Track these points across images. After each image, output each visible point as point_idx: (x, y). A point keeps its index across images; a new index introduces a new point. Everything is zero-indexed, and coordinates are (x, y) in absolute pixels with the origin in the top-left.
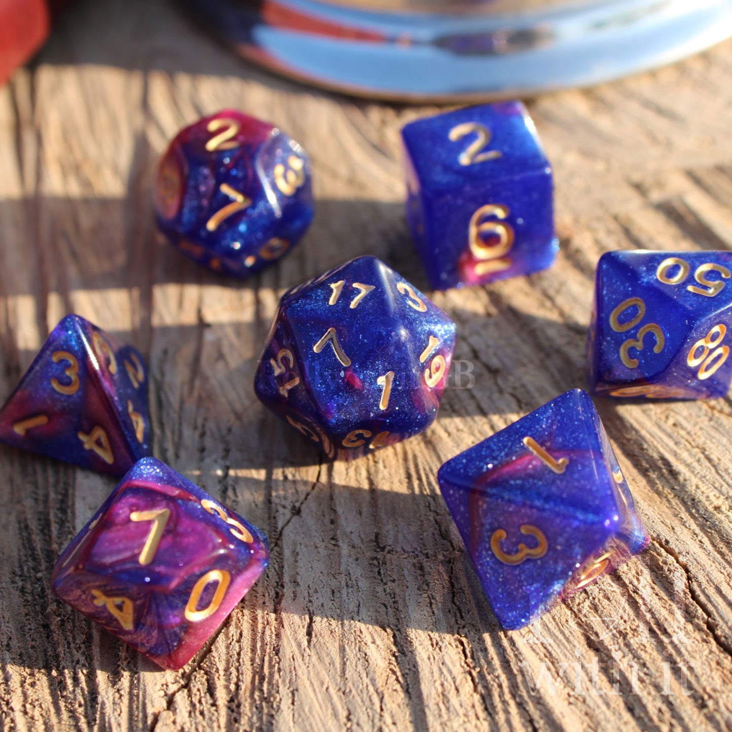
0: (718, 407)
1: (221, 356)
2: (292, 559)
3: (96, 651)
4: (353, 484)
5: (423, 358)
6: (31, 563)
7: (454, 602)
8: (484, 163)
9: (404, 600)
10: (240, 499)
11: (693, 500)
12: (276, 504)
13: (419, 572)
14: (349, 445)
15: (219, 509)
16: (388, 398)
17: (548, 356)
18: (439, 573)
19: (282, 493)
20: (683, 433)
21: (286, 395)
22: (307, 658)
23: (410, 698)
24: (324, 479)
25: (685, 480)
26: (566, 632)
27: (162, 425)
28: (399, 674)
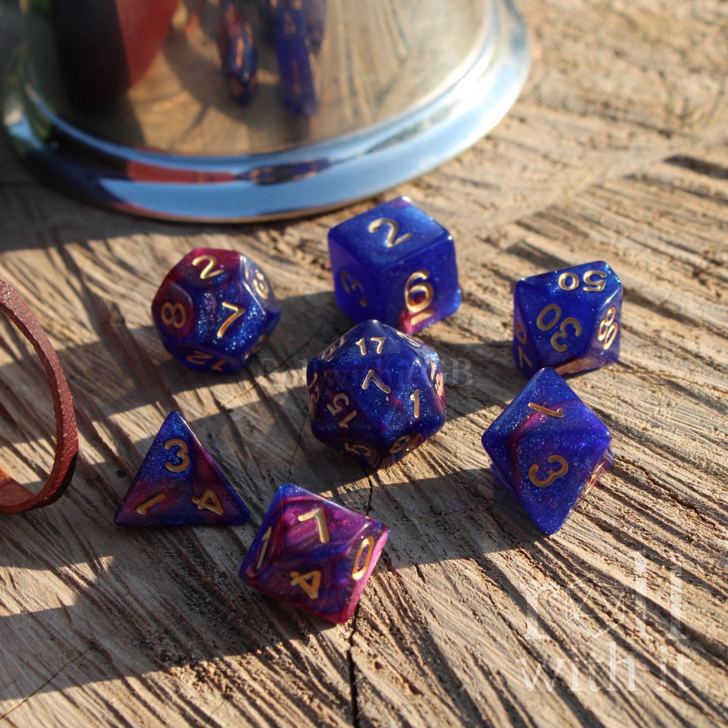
0: (615, 369)
3: (281, 630)
4: (397, 481)
5: (432, 376)
6: (195, 595)
7: (504, 531)
9: (473, 539)
11: (627, 428)
13: (472, 520)
14: (393, 452)
16: (418, 409)
17: (485, 367)
18: (485, 517)
20: (600, 390)
21: (346, 426)
22: (428, 590)
23: (507, 592)
24: (375, 484)
25: (616, 418)
26: (586, 526)
28: (492, 581)
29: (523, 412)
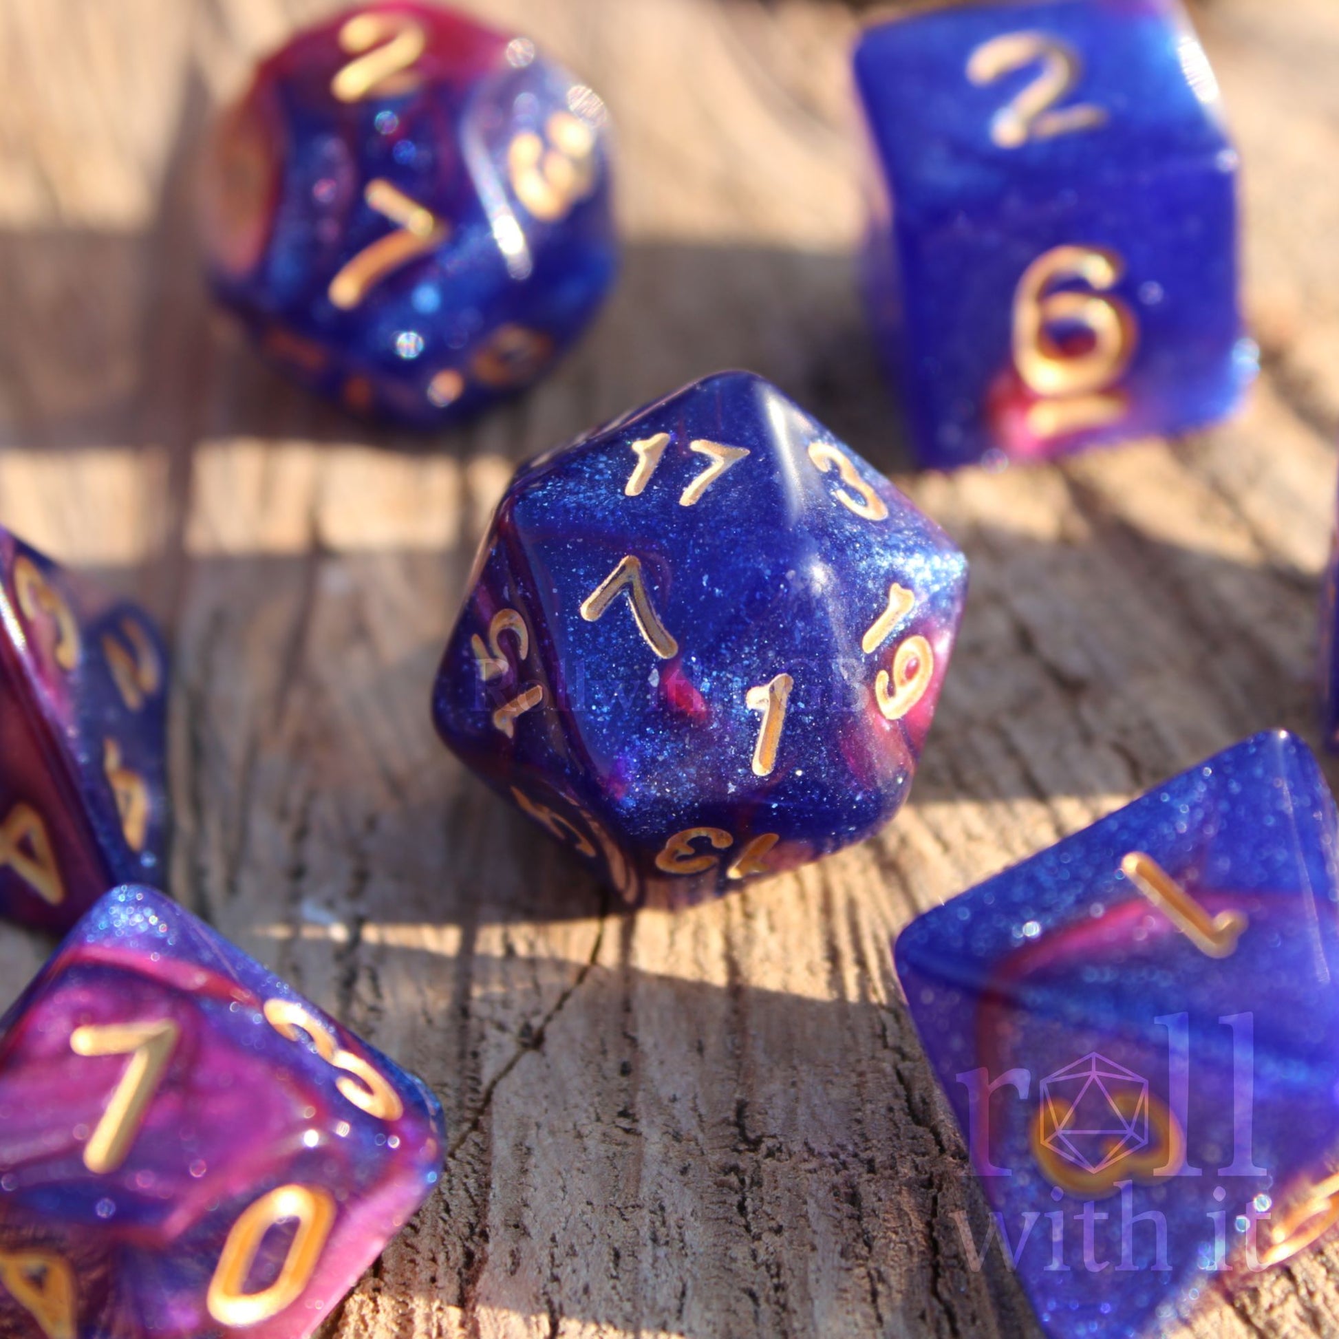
1: (360, 631)
2: (514, 1166)
4: (686, 971)
5: (872, 640)
7: (935, 1293)
8: (1060, 142)
9: (804, 1283)
10: (388, 1002)
12: (481, 1020)
13: (846, 1208)
14: (673, 869)
15: (316, 1027)
16: (775, 745)
17: (1216, 646)
18: (901, 1214)
19: (497, 989)
21: (510, 732)
24: (610, 956)
27: (197, 805)
29: (1090, 885)
